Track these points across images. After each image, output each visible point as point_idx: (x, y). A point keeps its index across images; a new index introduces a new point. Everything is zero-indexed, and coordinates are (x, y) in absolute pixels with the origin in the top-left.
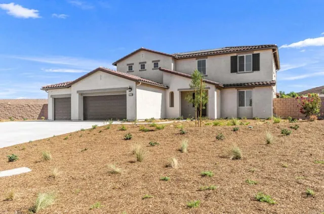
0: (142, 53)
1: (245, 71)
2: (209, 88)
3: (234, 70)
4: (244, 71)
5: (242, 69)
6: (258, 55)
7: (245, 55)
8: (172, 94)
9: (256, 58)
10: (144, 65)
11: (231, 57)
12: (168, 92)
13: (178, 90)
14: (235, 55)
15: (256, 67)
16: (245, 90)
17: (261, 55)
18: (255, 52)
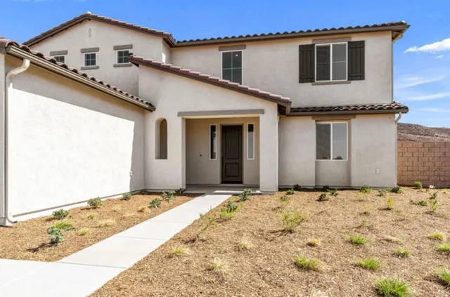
0: (88, 26)
1: (331, 80)
2: (262, 111)
3: (306, 76)
4: (329, 79)
5: (324, 75)
6: (362, 44)
7: (331, 44)
8: (163, 125)
9: (357, 51)
10: (94, 56)
11: (301, 47)
12: (153, 119)
13: (180, 114)
14: (308, 42)
15: (357, 72)
16: (331, 123)
17: (366, 44)
18: (355, 38)
